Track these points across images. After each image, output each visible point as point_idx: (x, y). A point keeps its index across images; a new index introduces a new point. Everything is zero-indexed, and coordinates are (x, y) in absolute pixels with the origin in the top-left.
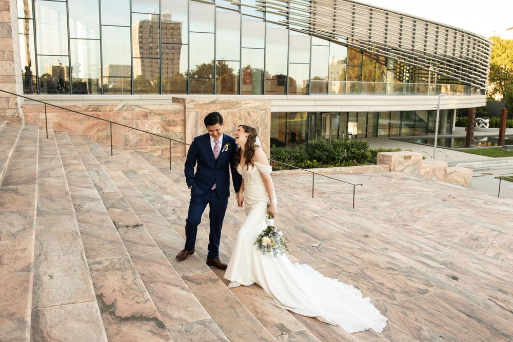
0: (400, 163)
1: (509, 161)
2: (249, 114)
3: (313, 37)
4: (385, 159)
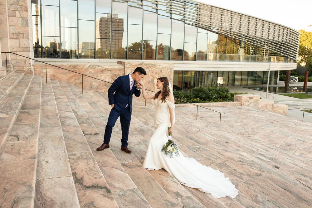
0: (247, 101)
1: (309, 101)
2: (161, 71)
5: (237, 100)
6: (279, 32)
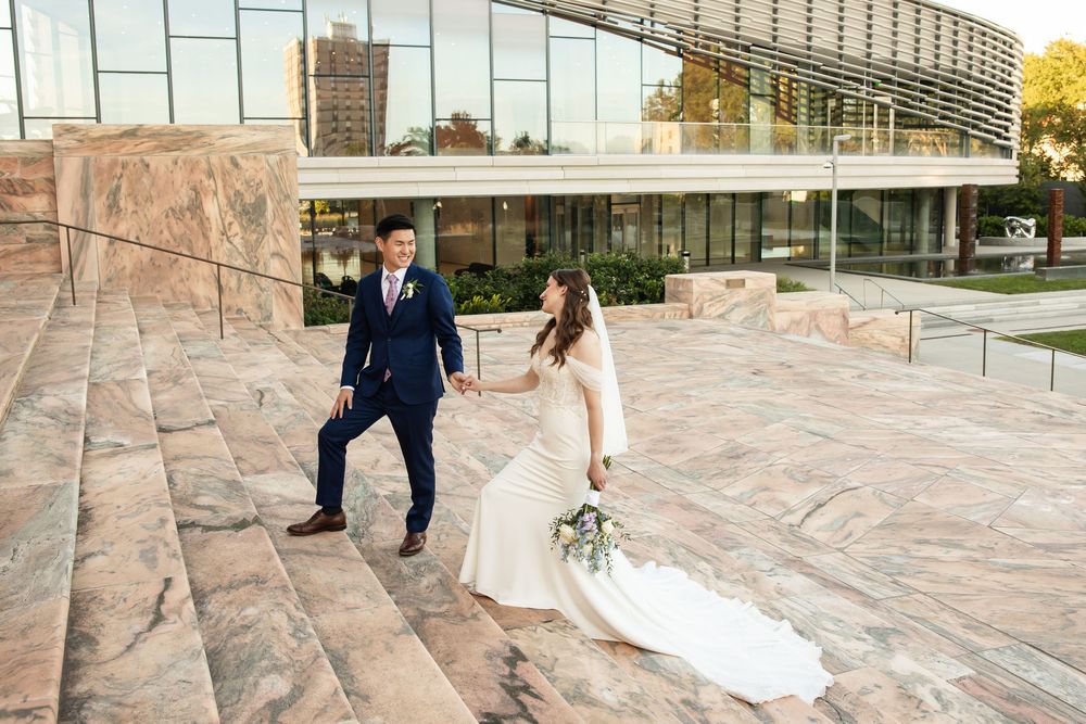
0: (717, 298)
1: (1042, 301)
2: (236, 165)
3: (551, 18)
4: (680, 289)
5: (676, 298)
6: (938, 37)
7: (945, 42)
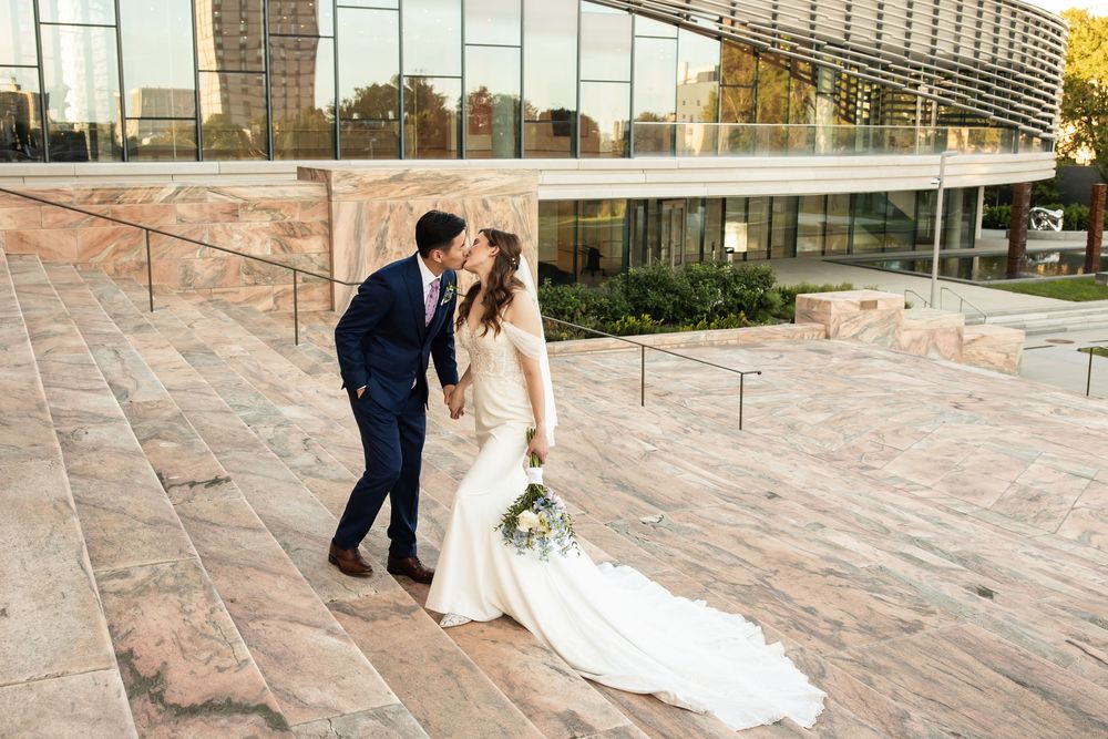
0: (851, 319)
2: (486, 207)
3: (637, 17)
4: (815, 309)
5: (809, 317)
7: (987, 29)
